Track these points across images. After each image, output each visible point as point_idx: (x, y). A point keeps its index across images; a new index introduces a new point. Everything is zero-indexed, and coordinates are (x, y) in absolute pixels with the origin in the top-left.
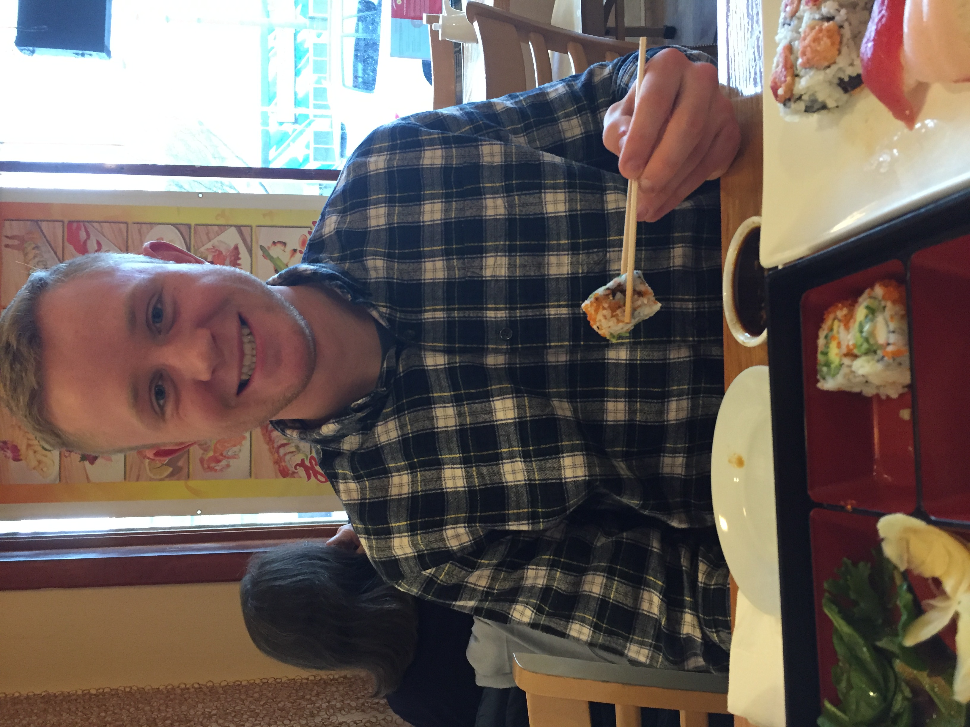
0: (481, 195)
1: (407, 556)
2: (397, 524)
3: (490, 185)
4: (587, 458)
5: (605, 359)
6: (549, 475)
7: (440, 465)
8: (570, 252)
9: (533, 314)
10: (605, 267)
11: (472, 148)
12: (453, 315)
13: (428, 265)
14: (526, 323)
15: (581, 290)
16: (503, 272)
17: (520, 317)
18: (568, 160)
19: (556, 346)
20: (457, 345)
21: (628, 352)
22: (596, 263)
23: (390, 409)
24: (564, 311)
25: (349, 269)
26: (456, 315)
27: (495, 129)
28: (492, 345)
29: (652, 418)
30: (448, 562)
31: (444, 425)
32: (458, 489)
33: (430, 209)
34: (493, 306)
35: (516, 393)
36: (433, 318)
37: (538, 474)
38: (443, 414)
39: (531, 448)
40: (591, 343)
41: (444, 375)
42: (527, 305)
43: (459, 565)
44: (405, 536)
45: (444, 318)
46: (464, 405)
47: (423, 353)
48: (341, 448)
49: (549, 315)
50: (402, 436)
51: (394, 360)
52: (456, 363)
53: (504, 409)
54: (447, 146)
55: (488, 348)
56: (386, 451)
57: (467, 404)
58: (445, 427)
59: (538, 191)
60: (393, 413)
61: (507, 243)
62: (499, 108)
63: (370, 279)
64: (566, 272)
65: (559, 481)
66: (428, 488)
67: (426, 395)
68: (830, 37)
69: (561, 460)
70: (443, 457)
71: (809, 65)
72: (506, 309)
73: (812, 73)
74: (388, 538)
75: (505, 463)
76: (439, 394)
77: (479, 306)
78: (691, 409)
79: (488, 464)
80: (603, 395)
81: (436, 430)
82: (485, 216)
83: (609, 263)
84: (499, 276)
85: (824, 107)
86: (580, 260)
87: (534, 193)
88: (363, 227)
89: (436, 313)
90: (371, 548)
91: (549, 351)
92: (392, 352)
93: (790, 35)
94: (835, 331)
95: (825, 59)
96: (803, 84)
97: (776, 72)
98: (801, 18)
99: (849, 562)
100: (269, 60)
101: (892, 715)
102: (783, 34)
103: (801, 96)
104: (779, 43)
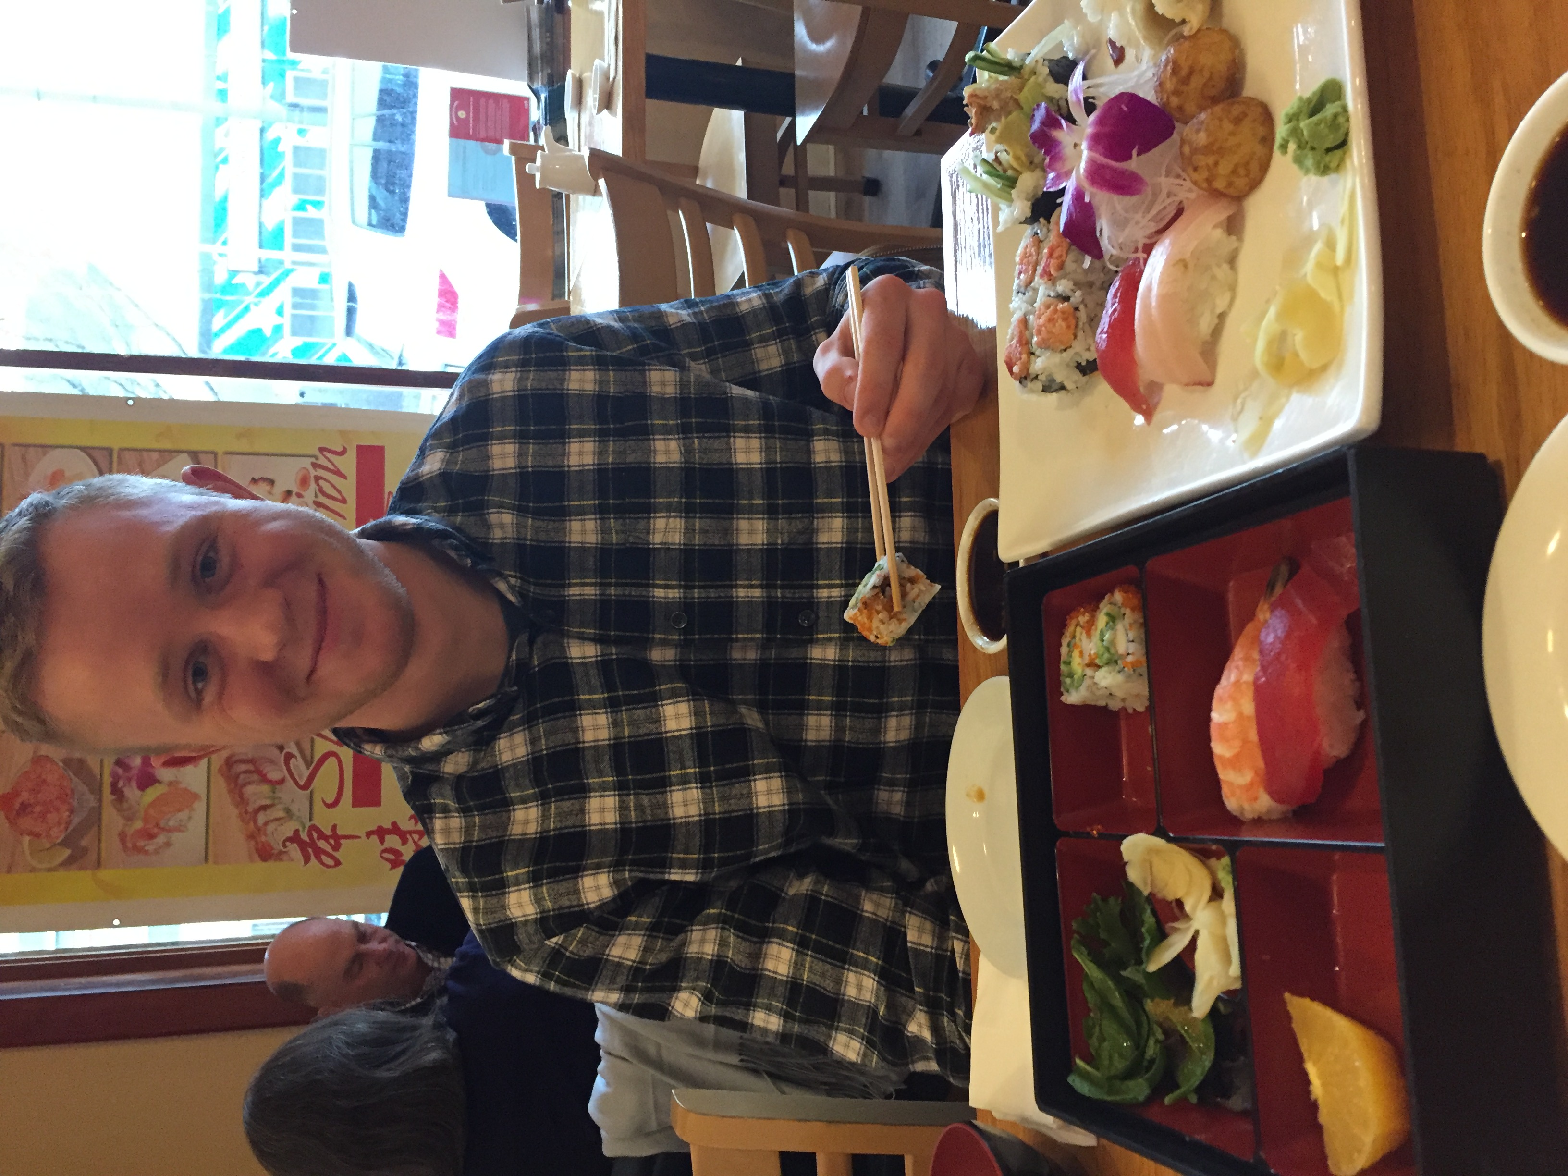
0: (649, 434)
1: (527, 918)
2: (514, 873)
3: (661, 422)
4: (787, 781)
5: (807, 658)
6: (734, 804)
7: (585, 792)
8: (766, 516)
9: (717, 595)
10: (811, 538)
11: (637, 373)
12: (608, 592)
13: (575, 525)
14: (707, 606)
15: (780, 566)
16: (677, 538)
17: (698, 598)
18: (764, 395)
19: (744, 639)
20: (612, 633)
22: (800, 533)
23: (518, 716)
24: (757, 593)
25: (461, 523)
26: (613, 592)
27: (667, 352)
28: (659, 634)
29: (866, 737)
30: (581, 926)
31: (592, 739)
32: (607, 827)
33: (578, 450)
34: (663, 582)
35: (693, 695)
36: (580, 595)
37: (719, 805)
38: (591, 723)
39: (711, 769)
40: (790, 637)
41: (596, 671)
42: (709, 583)
43: (596, 929)
44: (525, 889)
45: (596, 595)
46: (622, 711)
47: (566, 641)
48: (441, 770)
49: (737, 597)
50: (532, 754)
51: (527, 650)
52: (612, 654)
53: (677, 716)
54: (603, 367)
55: (653, 638)
56: (507, 775)
57: (626, 710)
58: (595, 741)
59: (725, 434)
60: (521, 722)
61: (683, 500)
62: (672, 321)
63: (494, 539)
64: (760, 542)
65: (749, 812)
66: (563, 825)
67: (569, 698)
68: (1065, 319)
69: (753, 783)
70: (590, 781)
71: (1045, 345)
72: (679, 587)
73: (1048, 353)
74: (501, 894)
75: (674, 791)
76: (588, 697)
77: (643, 582)
78: (915, 728)
79: (650, 791)
80: (803, 706)
81: (581, 745)
82: (655, 463)
83: (817, 533)
84: (672, 544)
85: (1063, 388)
86: (779, 527)
87: (720, 437)
88: (482, 469)
89: (585, 588)
90: (476, 910)
91: (736, 645)
92: (523, 638)
93: (1025, 307)
94: (1077, 638)
95: (1061, 342)
96: (1039, 364)
97: (1011, 346)
98: (1036, 290)
99: (1098, 897)
100: (217, 168)
101: (1145, 1063)
102: (1017, 304)
103: (1037, 376)
104: (1014, 313)
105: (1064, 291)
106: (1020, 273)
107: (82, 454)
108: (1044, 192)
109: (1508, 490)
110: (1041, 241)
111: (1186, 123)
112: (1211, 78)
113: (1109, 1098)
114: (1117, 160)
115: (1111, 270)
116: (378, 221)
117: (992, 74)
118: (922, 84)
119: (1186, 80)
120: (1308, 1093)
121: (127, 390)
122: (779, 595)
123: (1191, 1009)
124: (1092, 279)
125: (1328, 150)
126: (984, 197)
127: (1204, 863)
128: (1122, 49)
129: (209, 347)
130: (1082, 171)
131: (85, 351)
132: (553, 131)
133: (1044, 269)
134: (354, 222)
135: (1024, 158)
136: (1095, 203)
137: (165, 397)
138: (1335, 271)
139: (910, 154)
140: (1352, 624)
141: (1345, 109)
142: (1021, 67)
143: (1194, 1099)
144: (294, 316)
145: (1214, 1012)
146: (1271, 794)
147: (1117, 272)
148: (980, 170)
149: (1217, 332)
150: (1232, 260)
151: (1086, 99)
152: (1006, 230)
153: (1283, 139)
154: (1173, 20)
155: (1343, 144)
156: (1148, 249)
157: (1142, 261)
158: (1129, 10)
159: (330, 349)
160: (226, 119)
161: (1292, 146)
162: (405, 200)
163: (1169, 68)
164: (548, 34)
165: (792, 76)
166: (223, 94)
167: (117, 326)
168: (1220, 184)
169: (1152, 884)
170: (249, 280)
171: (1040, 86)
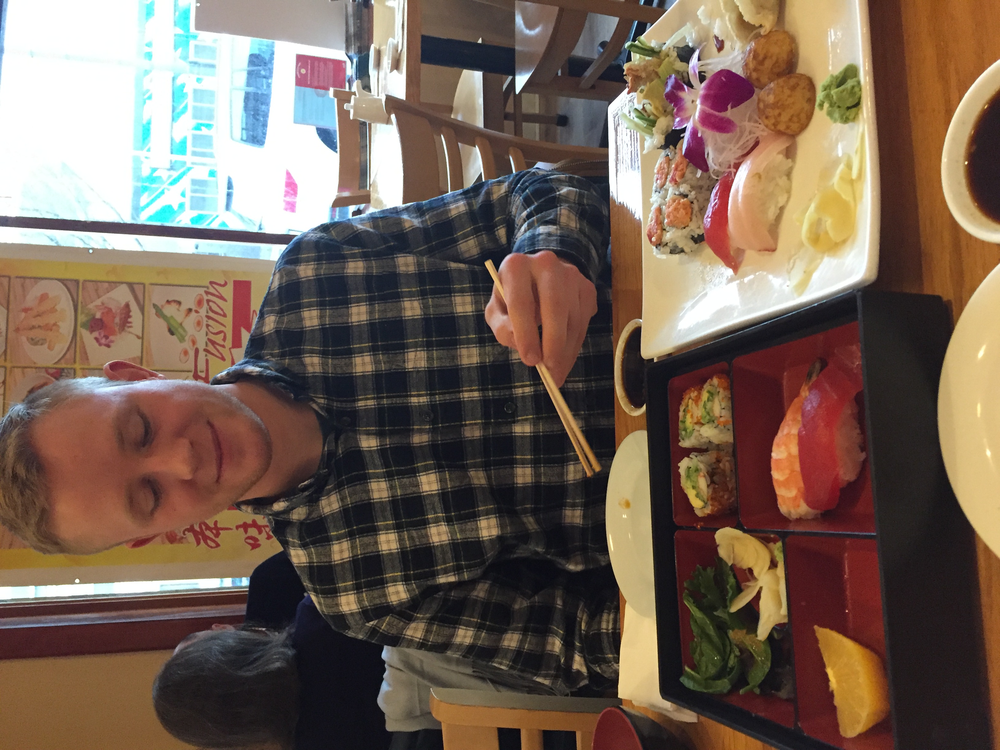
0: (400, 298)
2: (343, 585)
3: (407, 290)
4: (500, 520)
5: (512, 433)
6: (469, 535)
7: (376, 531)
8: (478, 345)
9: (450, 398)
11: (389, 260)
12: (382, 402)
13: (358, 360)
14: (445, 405)
15: (489, 376)
16: (423, 364)
17: (439, 401)
19: (471, 424)
20: (387, 428)
21: (532, 426)
22: (500, 354)
23: (331, 486)
24: (476, 394)
25: (289, 365)
26: (385, 402)
28: (417, 426)
29: (554, 479)
30: (388, 615)
31: (378, 497)
32: (392, 551)
33: (357, 312)
34: (416, 393)
35: (439, 469)
36: (365, 406)
37: (460, 535)
38: (377, 488)
39: (453, 514)
40: (500, 420)
41: (377, 455)
42: (444, 391)
43: (397, 617)
44: (351, 594)
45: (375, 405)
46: (395, 479)
47: (358, 436)
48: (291, 518)
49: (463, 398)
50: (342, 506)
51: (334, 444)
52: (387, 445)
53: (429, 483)
54: (368, 259)
55: (413, 429)
56: (329, 521)
57: (398, 479)
58: (380, 498)
59: (448, 295)
60: (334, 489)
61: (425, 339)
62: (407, 226)
63: (308, 373)
64: (476, 362)
65: (477, 539)
66: (366, 551)
67: (363, 472)
68: (685, 209)
69: (478, 522)
70: (379, 524)
71: (672, 224)
72: (426, 395)
73: (674, 230)
74: (334, 597)
75: (431, 527)
76: (373, 471)
77: (404, 394)
79: (417, 528)
80: (512, 463)
81: (372, 501)
82: (405, 317)
83: (511, 353)
84: (419, 368)
85: (682, 251)
86: (487, 352)
87: (445, 297)
88: (299, 327)
89: (368, 401)
91: (465, 428)
92: (332, 437)
93: (659, 201)
94: (690, 407)
95: (683, 223)
96: (668, 236)
97: (651, 225)
98: (667, 190)
99: (700, 567)
100: (145, 102)
101: (728, 670)
102: (655, 199)
103: (667, 243)
104: (653, 204)
105: (684, 191)
106: (657, 179)
107: (60, 283)
108: (673, 130)
109: (955, 318)
110: (671, 160)
111: (762, 89)
112: (777, 62)
113: (705, 691)
114: (719, 112)
115: (713, 178)
116: (247, 137)
117: (642, 56)
118: (596, 56)
119: (762, 63)
120: (828, 686)
121: (84, 243)
122: (490, 394)
123: (757, 636)
124: (702, 184)
125: (849, 108)
126: (635, 131)
127: (767, 547)
128: (722, 42)
129: (138, 216)
130: (697, 117)
131: (59, 218)
132: (362, 82)
133: (672, 177)
134: (232, 138)
135: (661, 109)
136: (705, 137)
137: (110, 248)
138: (852, 182)
139: (587, 100)
140: (859, 400)
141: (859, 83)
142: (660, 52)
143: (757, 691)
144: (192, 197)
145: (770, 637)
146: (809, 503)
147: (717, 180)
148: (633, 115)
149: (778, 218)
150: (789, 175)
151: (700, 73)
152: (648, 153)
153: (821, 101)
154: (754, 25)
155: (857, 104)
156: (737, 166)
157: (733, 174)
158: (727, 18)
159: (214, 219)
160: (151, 71)
161: (826, 105)
162: (265, 125)
163: (751, 55)
164: (359, 21)
165: (514, 50)
166: (149, 56)
167: (79, 202)
168: (782, 127)
169: (734, 559)
170: (163, 174)
171: (671, 64)
